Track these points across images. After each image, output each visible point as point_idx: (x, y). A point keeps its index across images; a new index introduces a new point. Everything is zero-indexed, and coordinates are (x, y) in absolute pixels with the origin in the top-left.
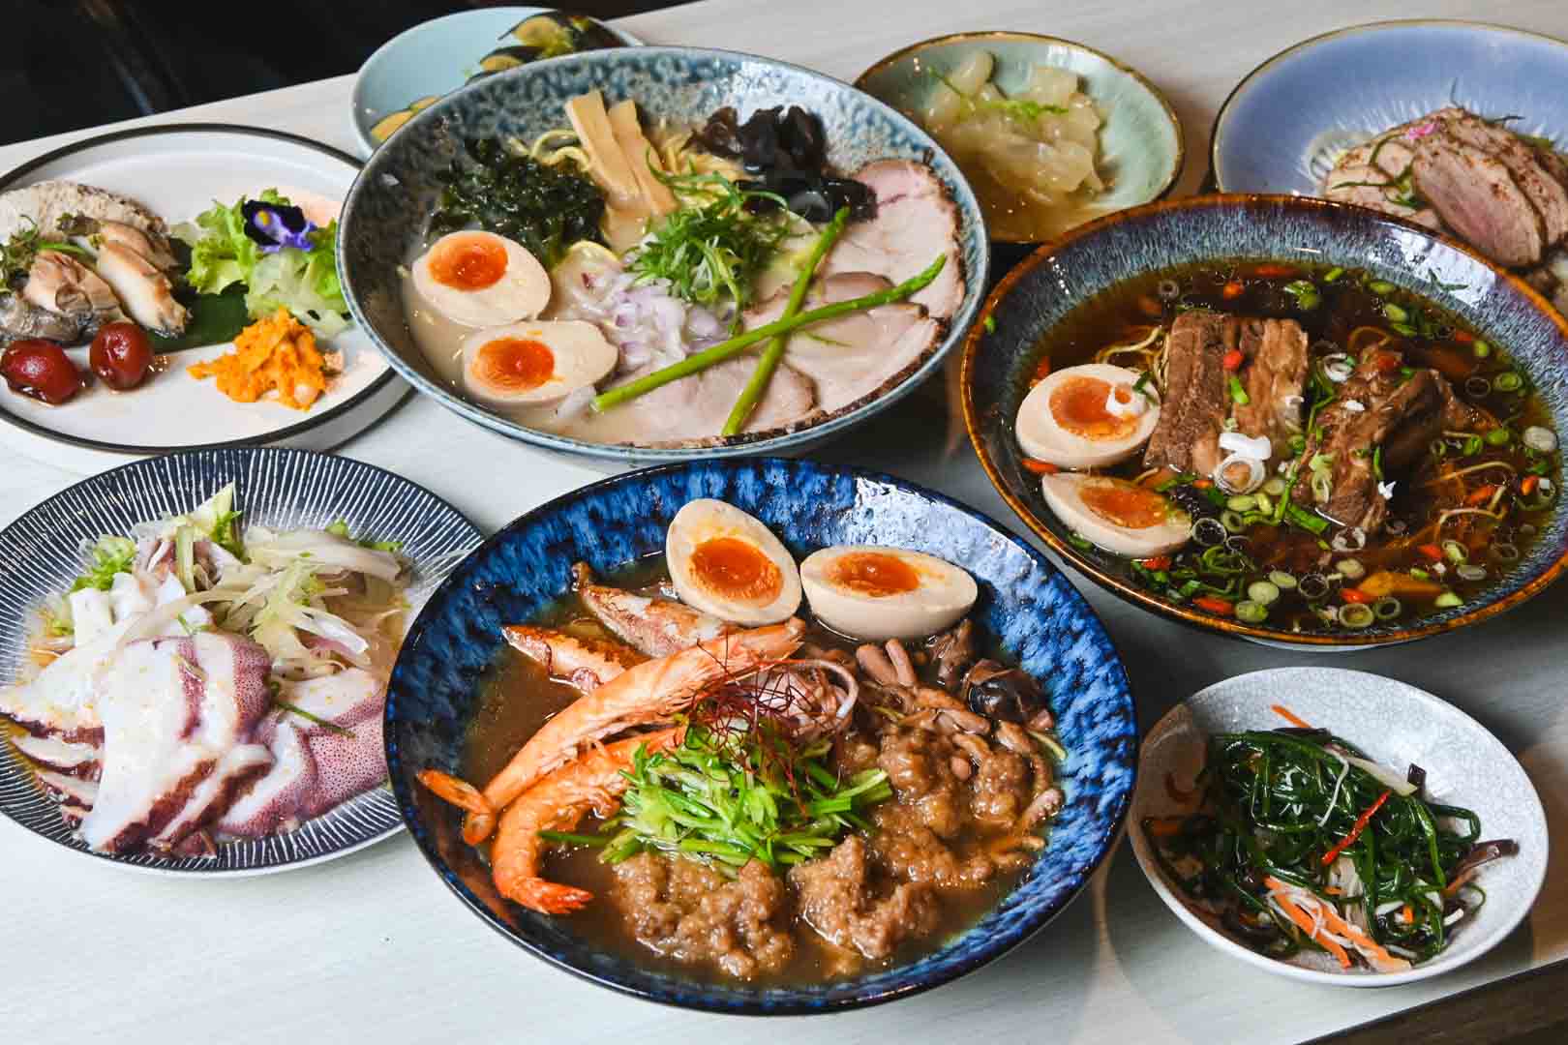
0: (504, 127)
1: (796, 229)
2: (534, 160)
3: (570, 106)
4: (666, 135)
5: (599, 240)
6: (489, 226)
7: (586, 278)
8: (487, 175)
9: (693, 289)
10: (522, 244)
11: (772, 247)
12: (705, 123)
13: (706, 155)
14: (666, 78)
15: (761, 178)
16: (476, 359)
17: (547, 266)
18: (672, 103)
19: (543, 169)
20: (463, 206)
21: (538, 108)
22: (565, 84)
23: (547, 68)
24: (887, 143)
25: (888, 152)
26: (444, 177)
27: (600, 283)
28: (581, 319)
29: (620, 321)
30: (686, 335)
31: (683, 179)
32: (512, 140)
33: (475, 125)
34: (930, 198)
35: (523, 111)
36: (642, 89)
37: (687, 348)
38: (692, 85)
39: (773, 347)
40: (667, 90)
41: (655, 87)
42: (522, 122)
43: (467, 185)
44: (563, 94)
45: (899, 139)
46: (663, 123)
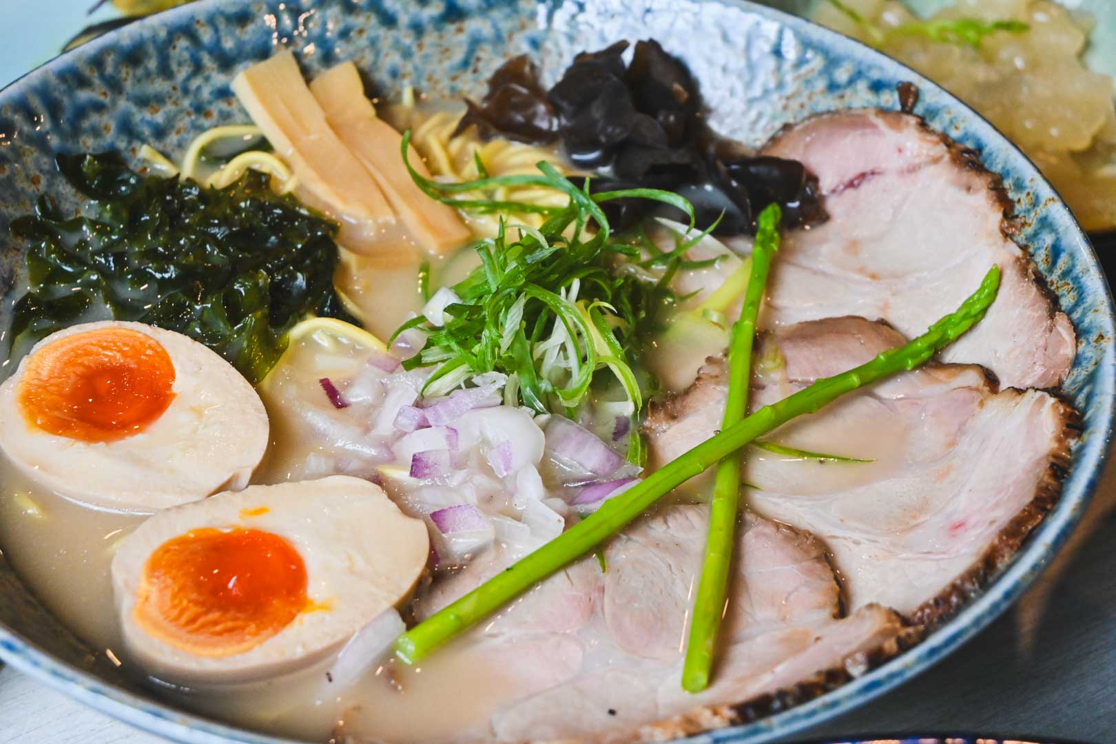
0: (127, 129)
1: (696, 255)
2: (191, 183)
3: (241, 82)
4: (417, 117)
5: (339, 312)
6: (125, 311)
7: (331, 391)
8: (107, 216)
9: (545, 386)
10: (195, 337)
11: (661, 290)
12: (484, 90)
13: (498, 142)
14: (404, 19)
15: (605, 170)
16: (143, 585)
17: (251, 374)
18: (417, 59)
19: (210, 197)
20: (70, 279)
21: (186, 91)
22: (228, 44)
23: (193, 20)
24: (821, 84)
25: (828, 103)
26: (27, 228)
27: (357, 395)
28: (338, 471)
29: (418, 466)
30: (553, 482)
31: (466, 186)
32: (145, 152)
33: (76, 132)
34: (932, 170)
35: (160, 100)
36: (363, 42)
37: (559, 503)
38: (451, 28)
39: (725, 481)
40: (408, 40)
41: (386, 37)
42: (159, 118)
43: (73, 239)
44: (227, 63)
45: (842, 75)
46: (407, 98)
